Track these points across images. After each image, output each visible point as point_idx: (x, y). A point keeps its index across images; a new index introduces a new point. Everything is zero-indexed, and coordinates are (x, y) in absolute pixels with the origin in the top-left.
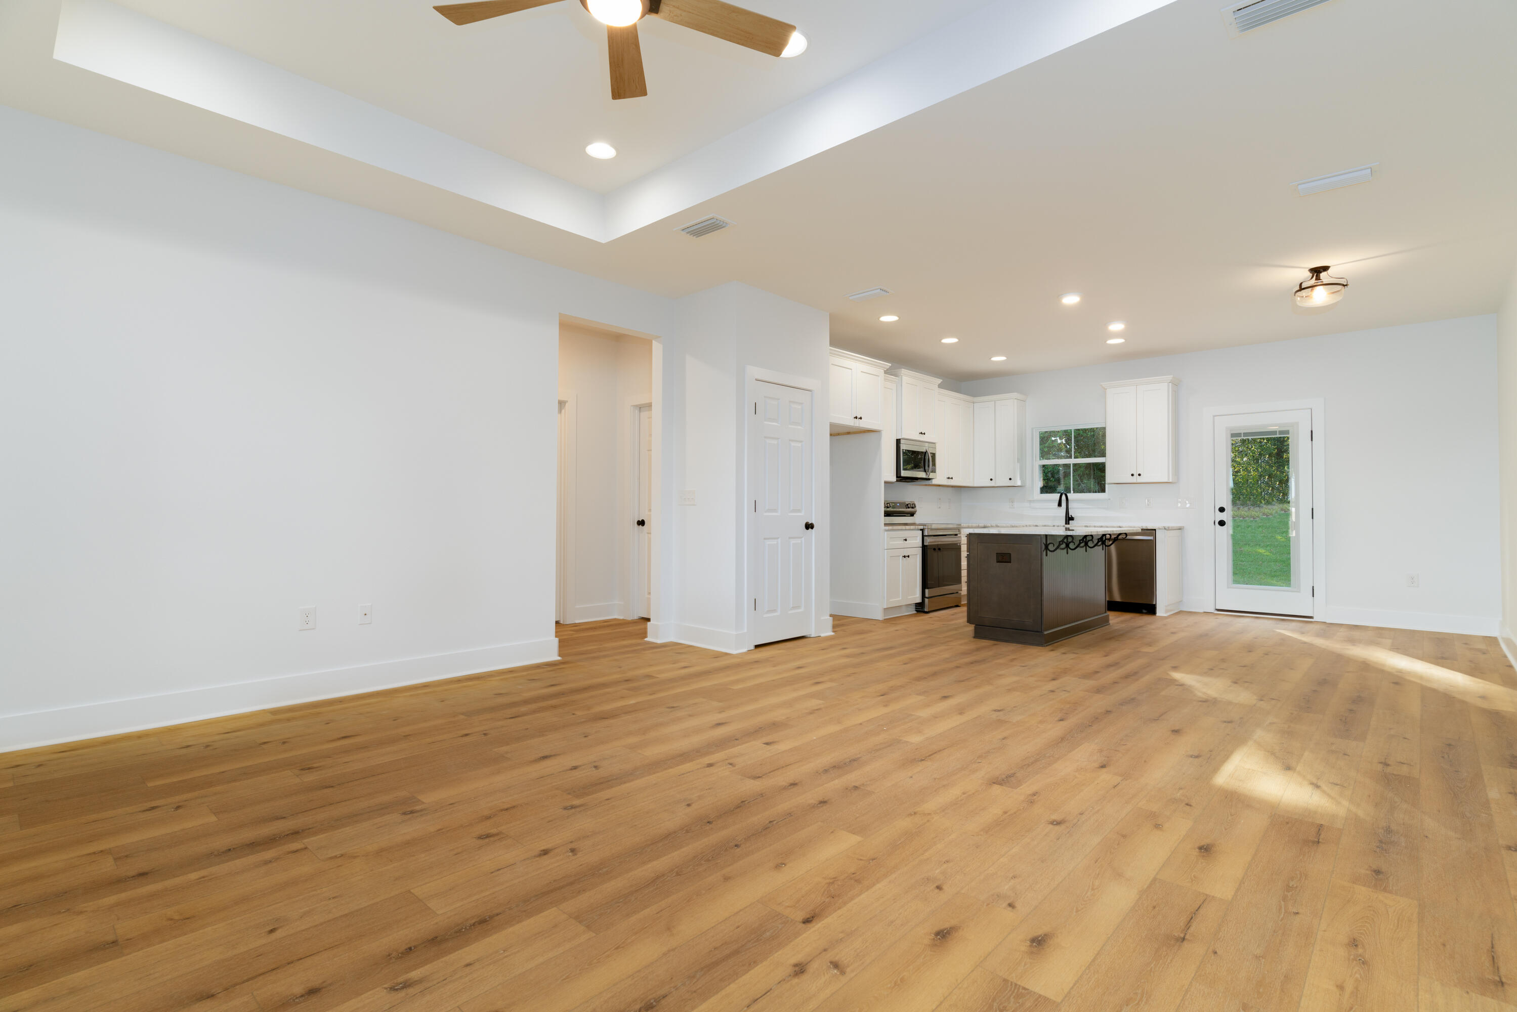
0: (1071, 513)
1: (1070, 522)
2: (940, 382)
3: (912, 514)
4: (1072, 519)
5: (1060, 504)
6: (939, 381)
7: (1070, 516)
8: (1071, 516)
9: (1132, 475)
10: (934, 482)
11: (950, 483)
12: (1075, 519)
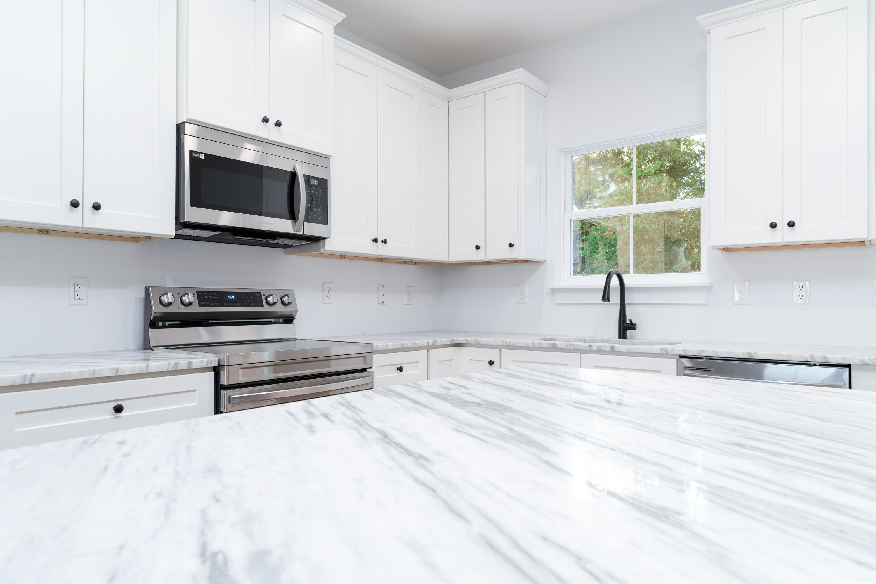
0: (630, 315)
1: (629, 332)
2: (340, 20)
3: (289, 320)
4: (632, 326)
5: (606, 297)
6: (340, 17)
7: (628, 322)
8: (630, 321)
9: (773, 226)
10: (330, 246)
11: (380, 250)
12: (638, 327)
